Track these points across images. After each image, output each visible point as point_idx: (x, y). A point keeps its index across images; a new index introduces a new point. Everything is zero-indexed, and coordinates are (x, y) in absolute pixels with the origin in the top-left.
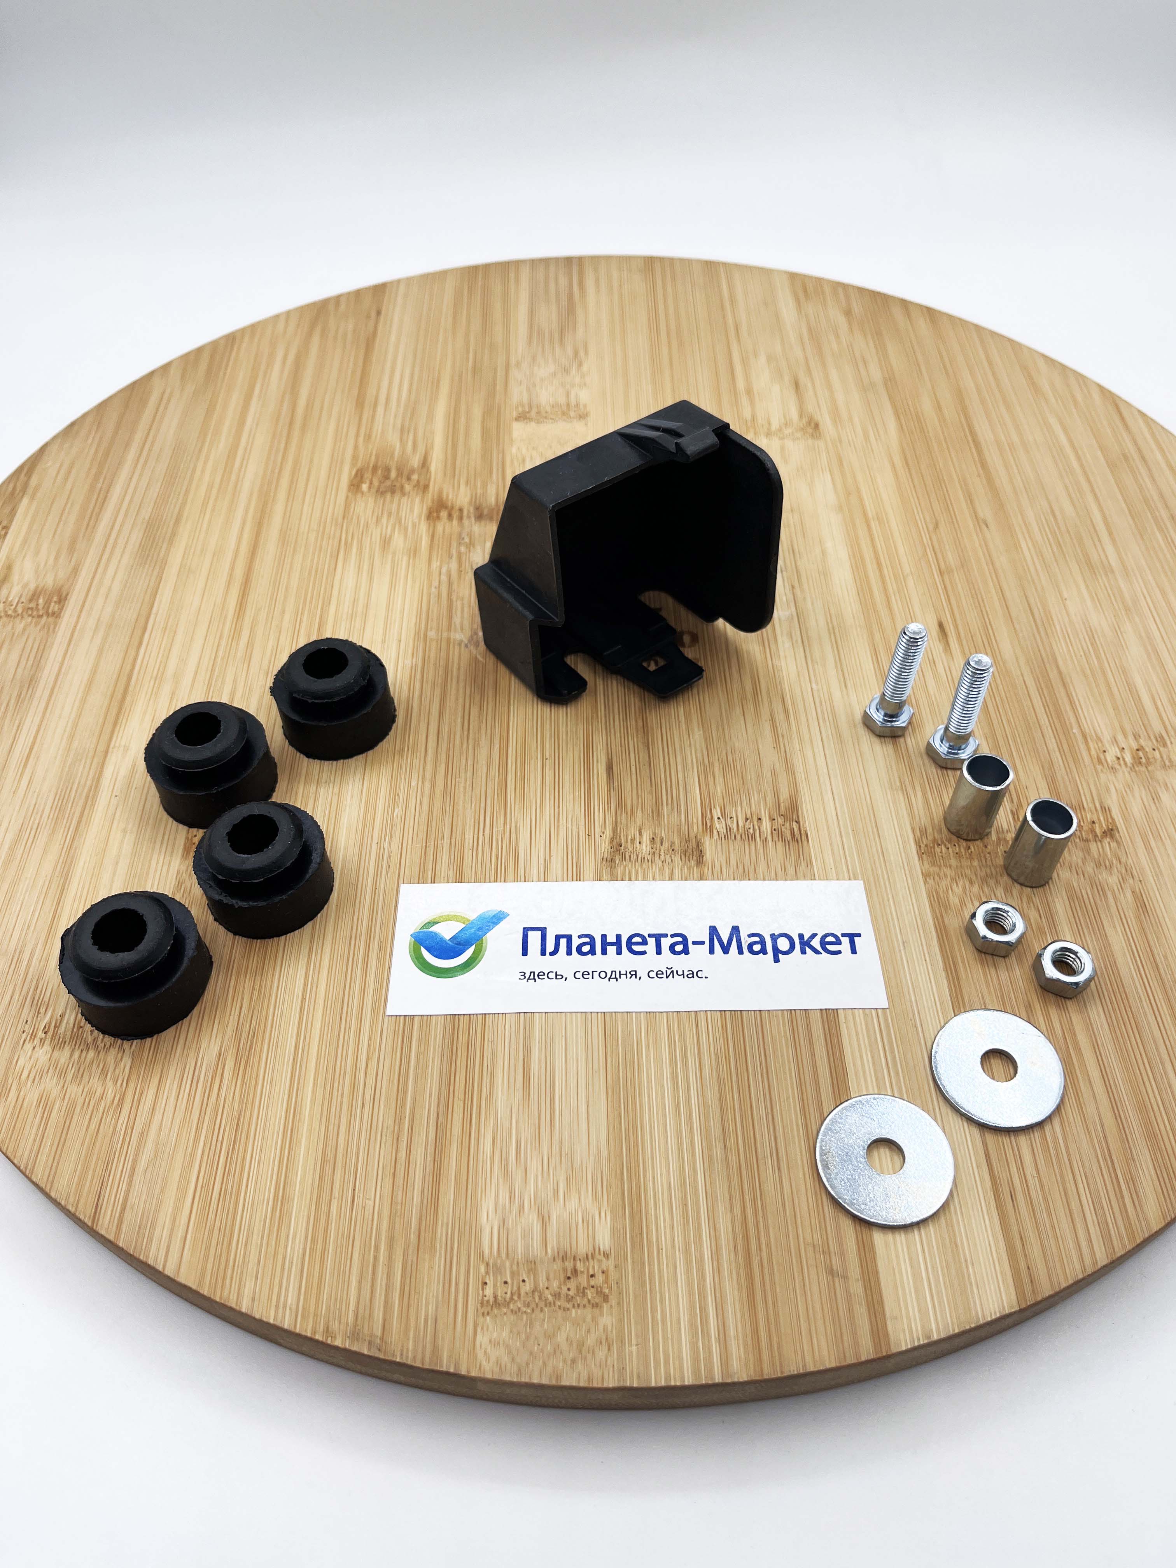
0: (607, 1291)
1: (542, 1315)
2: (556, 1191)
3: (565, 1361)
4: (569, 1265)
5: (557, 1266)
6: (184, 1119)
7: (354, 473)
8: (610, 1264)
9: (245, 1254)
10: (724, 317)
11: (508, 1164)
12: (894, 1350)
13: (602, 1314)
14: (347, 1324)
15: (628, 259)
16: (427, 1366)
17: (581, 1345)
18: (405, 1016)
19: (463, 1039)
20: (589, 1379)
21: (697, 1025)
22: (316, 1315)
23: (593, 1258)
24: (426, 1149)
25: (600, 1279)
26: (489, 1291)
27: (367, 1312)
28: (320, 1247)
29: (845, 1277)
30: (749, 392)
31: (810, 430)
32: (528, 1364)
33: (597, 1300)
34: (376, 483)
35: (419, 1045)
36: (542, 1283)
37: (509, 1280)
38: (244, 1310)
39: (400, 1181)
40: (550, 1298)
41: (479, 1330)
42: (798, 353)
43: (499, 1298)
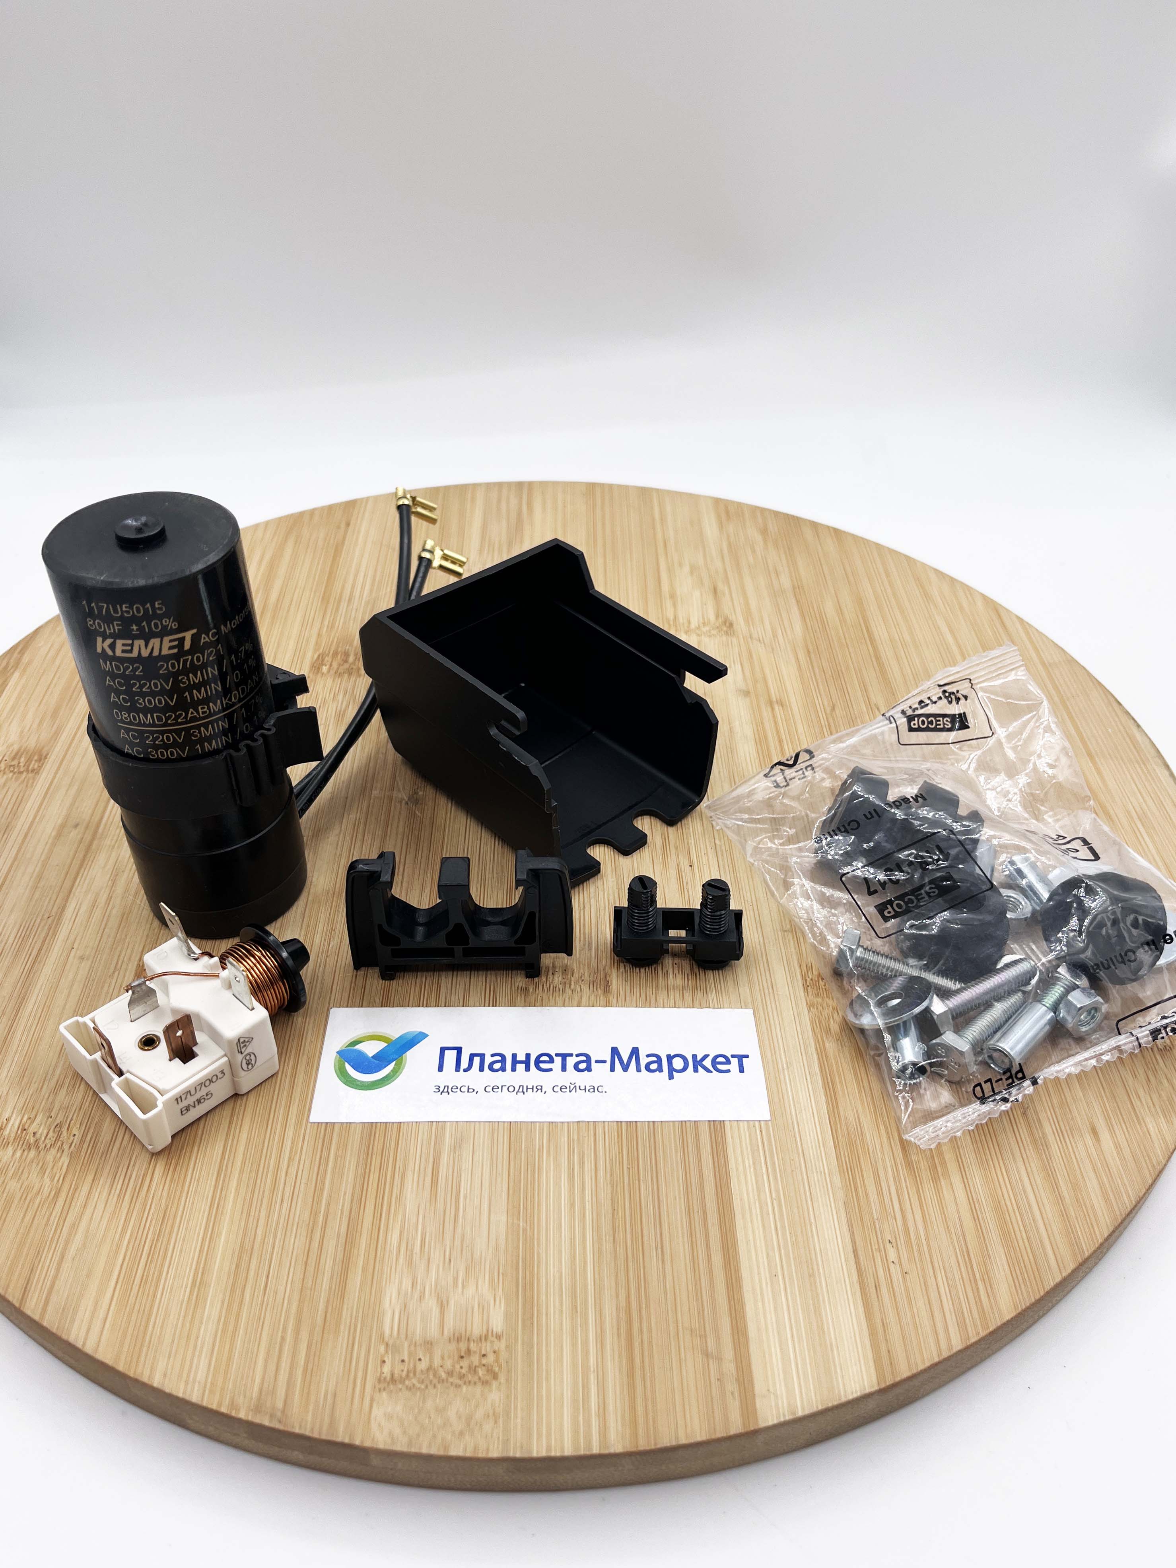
0: (497, 1369)
1: (433, 1391)
2: (456, 1279)
3: (453, 1433)
4: (463, 1346)
5: (453, 1346)
6: (114, 1212)
7: (316, 656)
8: (502, 1345)
9: (160, 1334)
10: (655, 534)
11: (412, 1255)
12: (762, 1424)
13: (491, 1391)
14: (251, 1398)
15: (573, 485)
16: (324, 1437)
17: (469, 1418)
18: (327, 1123)
19: (378, 1145)
20: (476, 1448)
21: (595, 1134)
22: (223, 1389)
23: (486, 1340)
24: (338, 1241)
25: (491, 1358)
26: (386, 1369)
27: (271, 1386)
28: (231, 1328)
29: (719, 1359)
30: (673, 596)
31: (725, 629)
32: (418, 1435)
33: (488, 1378)
34: (335, 665)
35: (338, 1149)
36: (437, 1362)
37: (406, 1359)
38: (155, 1385)
39: (311, 1269)
40: (444, 1375)
41: (375, 1405)
42: (718, 564)
43: (396, 1375)
